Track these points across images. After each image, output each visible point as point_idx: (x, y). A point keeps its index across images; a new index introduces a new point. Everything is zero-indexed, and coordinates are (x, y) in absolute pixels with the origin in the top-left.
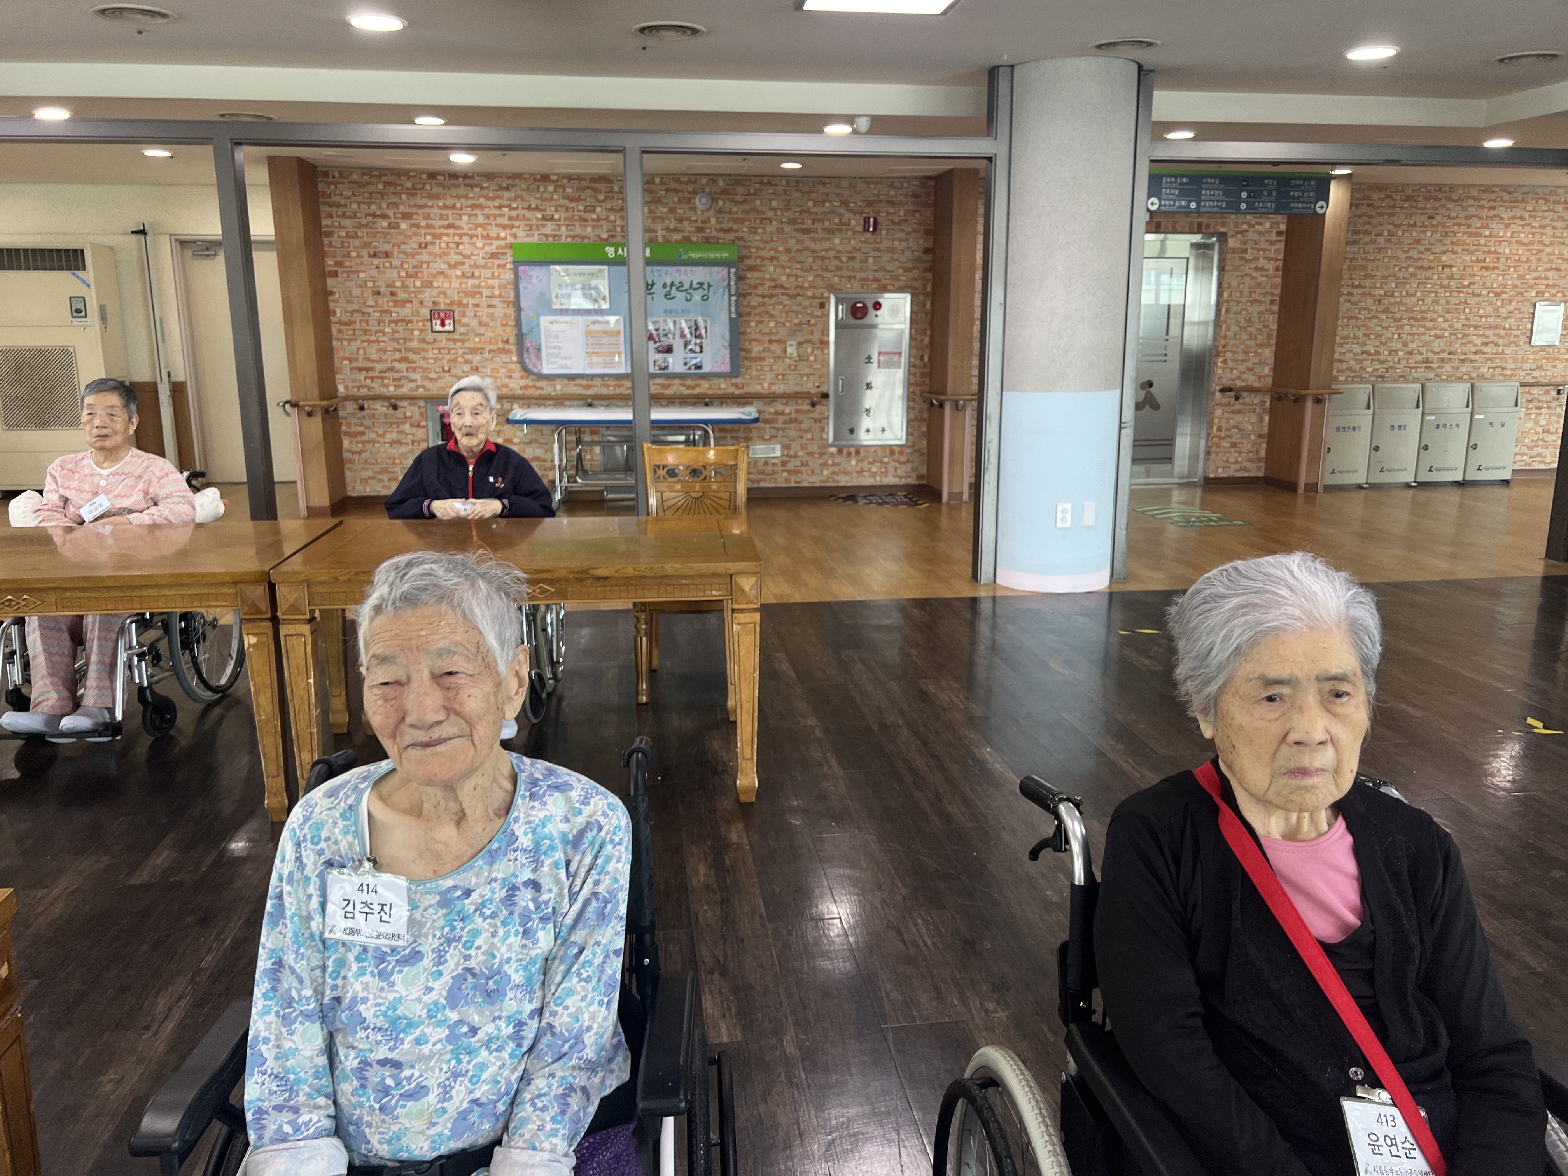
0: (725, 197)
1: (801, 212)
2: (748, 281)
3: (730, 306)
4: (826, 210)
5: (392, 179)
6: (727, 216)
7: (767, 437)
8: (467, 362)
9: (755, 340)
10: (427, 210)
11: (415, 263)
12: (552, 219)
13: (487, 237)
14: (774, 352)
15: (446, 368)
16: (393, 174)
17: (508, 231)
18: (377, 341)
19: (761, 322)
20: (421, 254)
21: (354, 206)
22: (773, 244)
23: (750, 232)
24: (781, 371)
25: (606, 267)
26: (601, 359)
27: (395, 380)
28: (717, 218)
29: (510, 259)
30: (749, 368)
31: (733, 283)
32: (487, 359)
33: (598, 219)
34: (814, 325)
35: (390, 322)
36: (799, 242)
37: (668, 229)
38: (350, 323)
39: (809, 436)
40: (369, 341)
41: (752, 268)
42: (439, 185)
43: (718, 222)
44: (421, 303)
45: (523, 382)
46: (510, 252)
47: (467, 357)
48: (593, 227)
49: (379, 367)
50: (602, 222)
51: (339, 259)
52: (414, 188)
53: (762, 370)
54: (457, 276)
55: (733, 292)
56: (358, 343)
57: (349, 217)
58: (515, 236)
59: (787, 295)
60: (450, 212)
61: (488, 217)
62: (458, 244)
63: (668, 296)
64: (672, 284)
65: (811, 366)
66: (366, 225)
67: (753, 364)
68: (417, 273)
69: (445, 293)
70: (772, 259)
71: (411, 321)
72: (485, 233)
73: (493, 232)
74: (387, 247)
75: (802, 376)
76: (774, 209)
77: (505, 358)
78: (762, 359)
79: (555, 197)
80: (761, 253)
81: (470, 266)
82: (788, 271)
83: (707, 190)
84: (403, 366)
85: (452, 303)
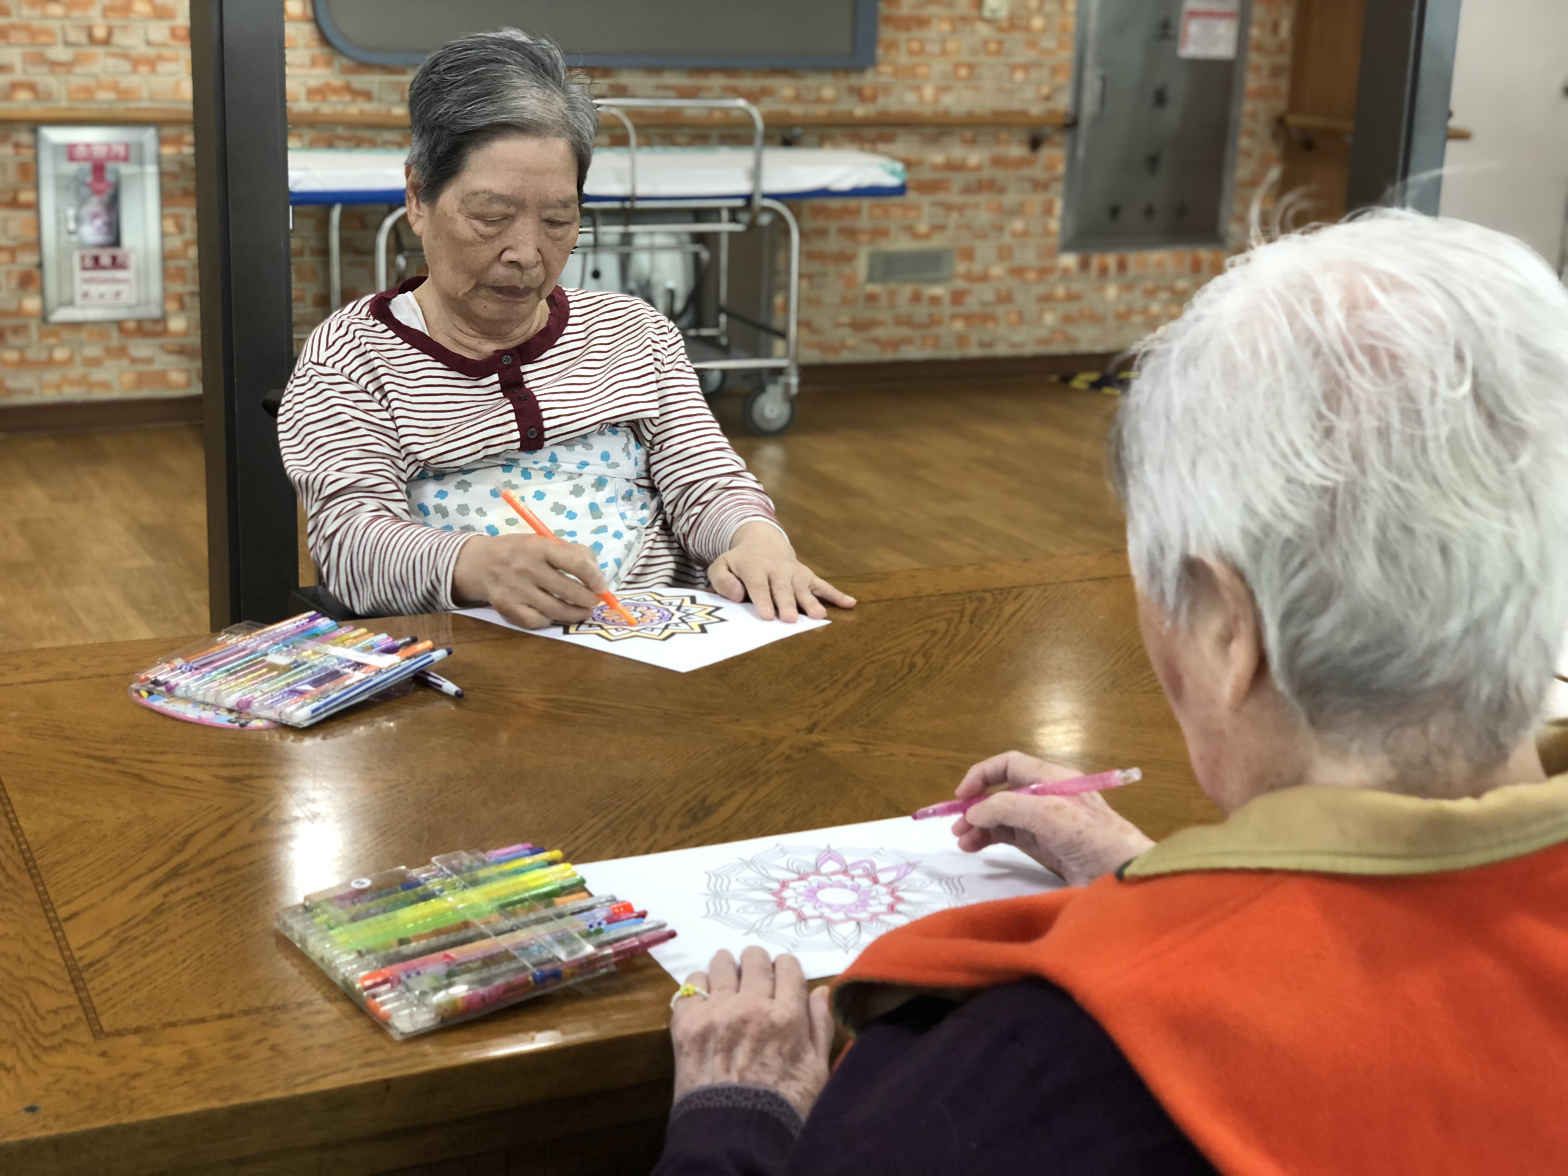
7: (923, 227)
24: (965, 58)
30: (892, 45)
39: (1018, 225)
53: (921, 52)
65: (1033, 44)
75: (1013, 68)
78: (922, 23)
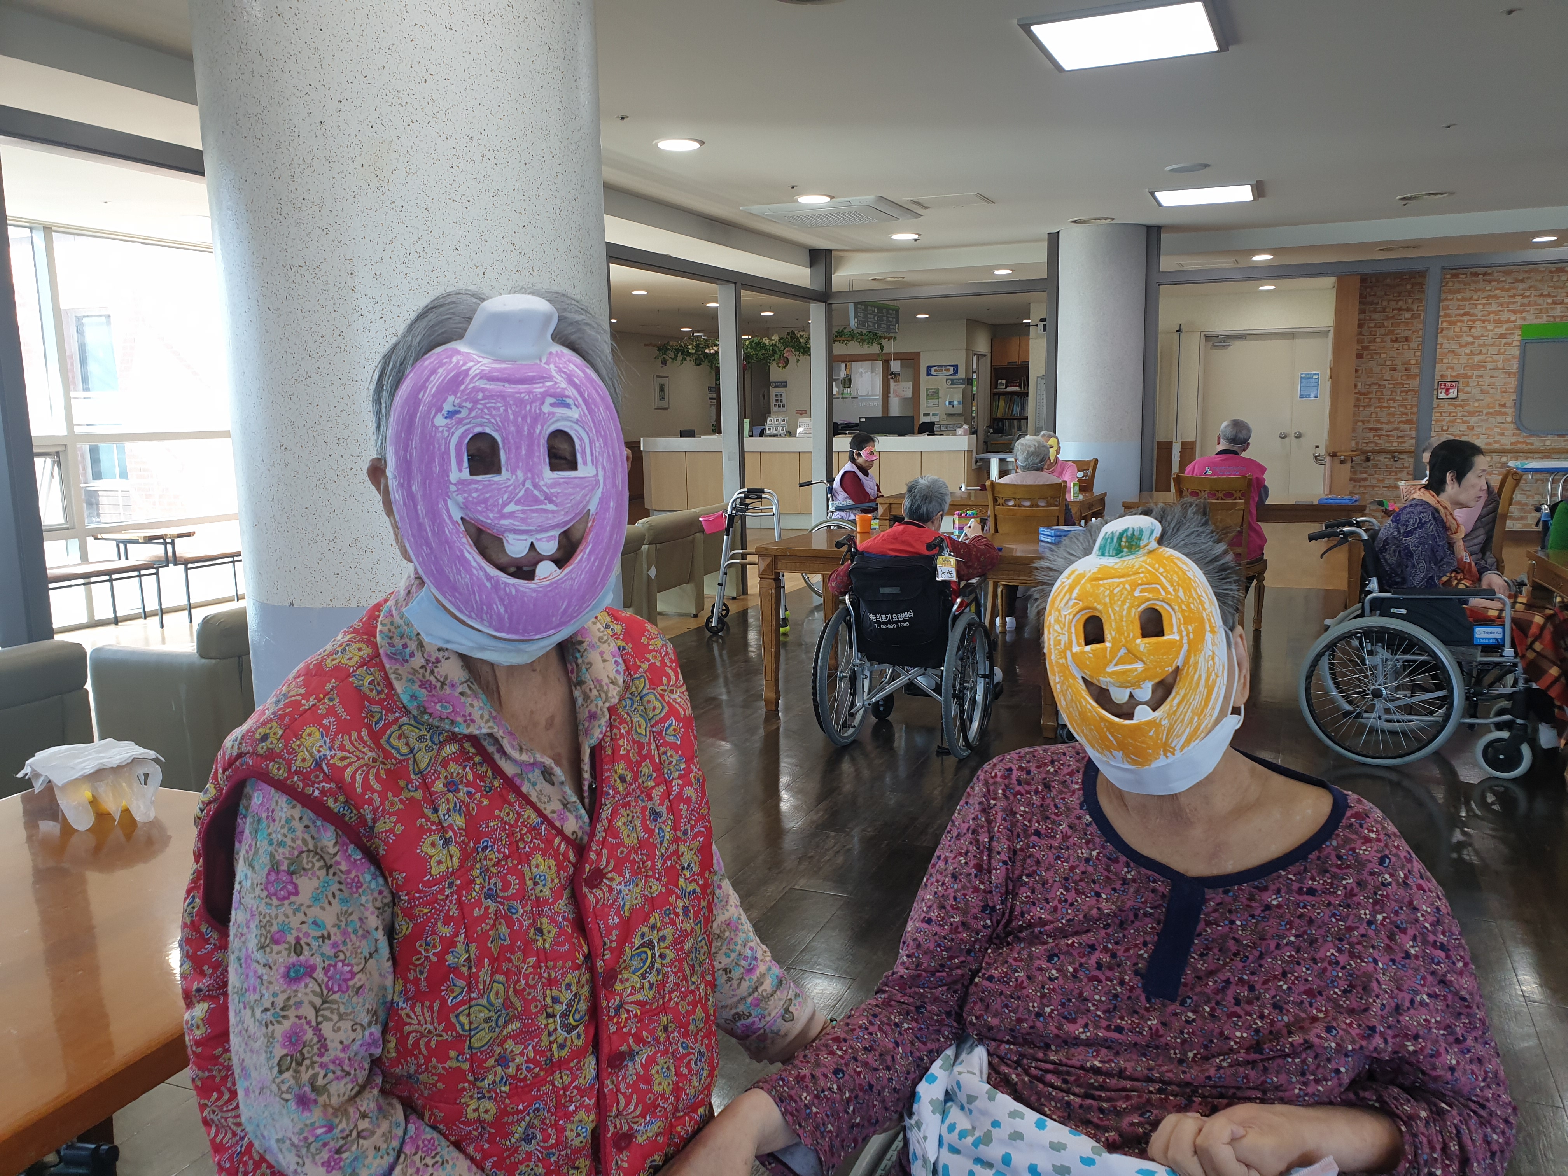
8: (1464, 422)
10: (1448, 303)
12: (1562, 303)
13: (1499, 321)
17: (1519, 316)
18: (1388, 407)
21: (1385, 303)
27: (1398, 437)
29: (1518, 338)
32: (1483, 420)
38: (1368, 393)
40: (1381, 407)
45: (1514, 439)
46: (1519, 332)
47: (1465, 418)
49: (1386, 427)
51: (1366, 344)
54: (1465, 354)
56: (1372, 409)
57: (1379, 312)
58: (1524, 319)
60: (1467, 303)
61: (1501, 305)
66: (1393, 317)
69: (1452, 368)
72: (1497, 318)
73: (1504, 316)
74: (1407, 333)
77: (1499, 419)
81: (1480, 345)
85: (1458, 375)
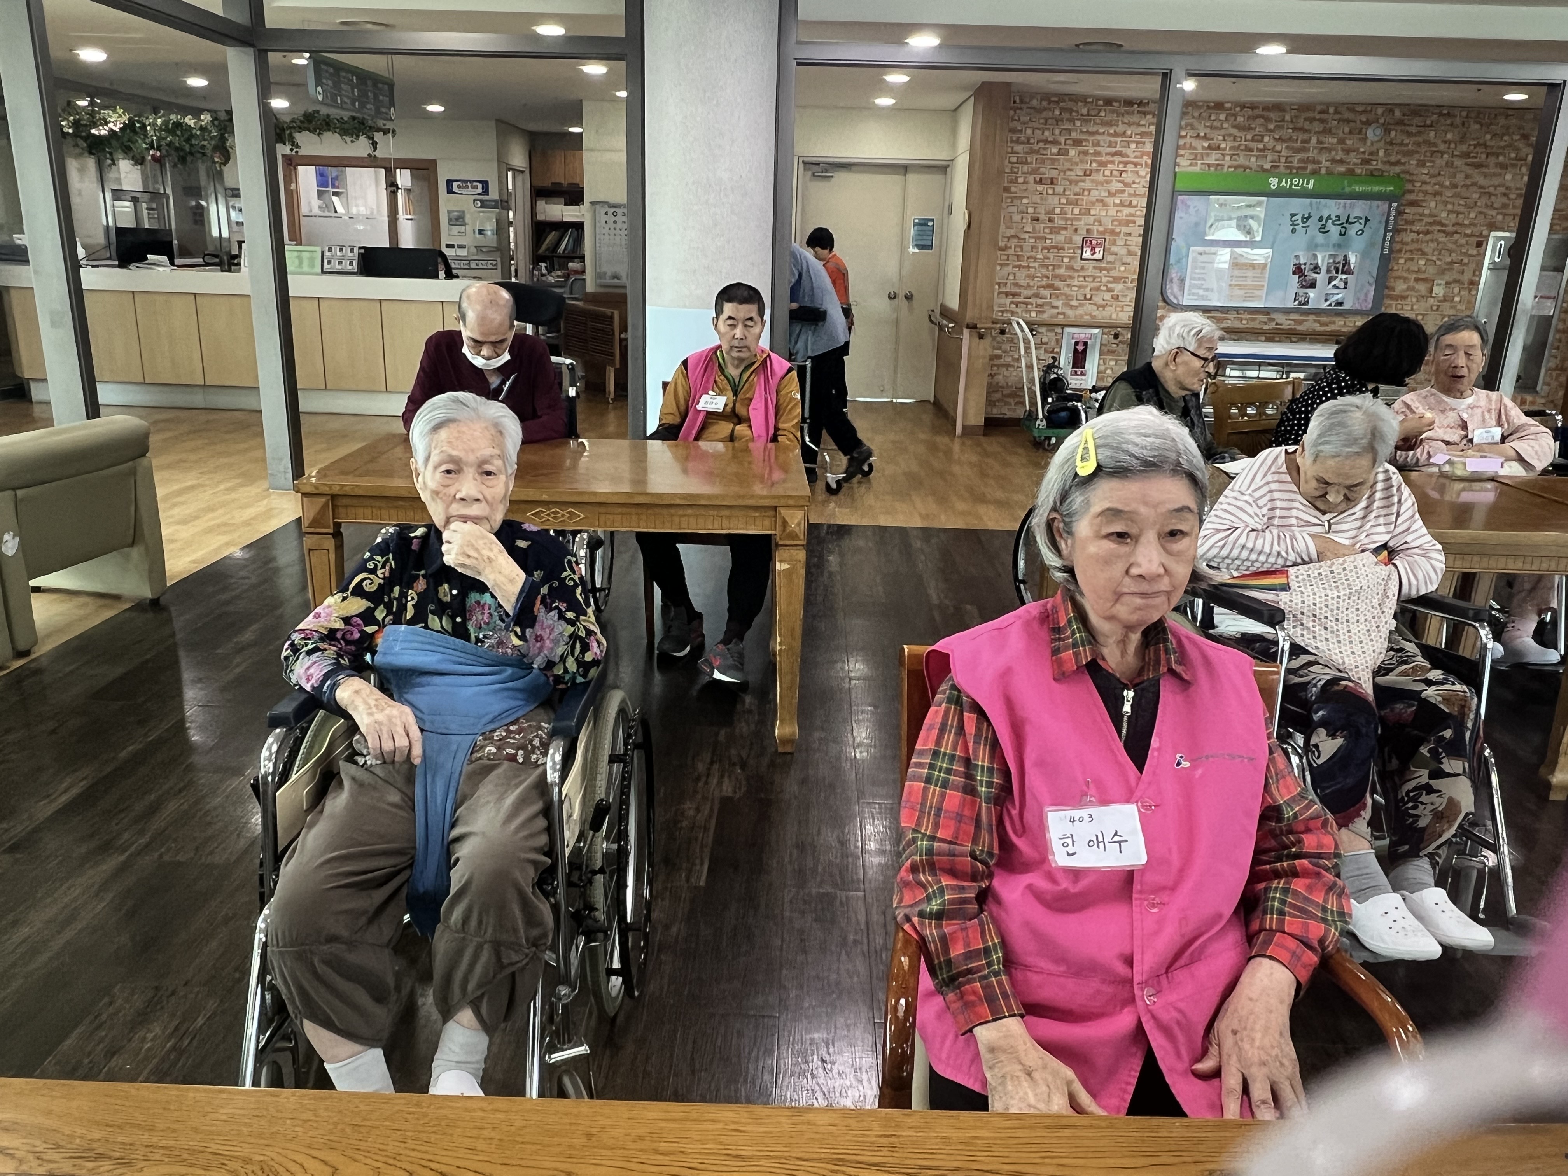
0: (1399, 128)
1: (1475, 146)
2: (1405, 216)
3: (1384, 240)
4: (1502, 144)
5: (1070, 105)
6: (1396, 148)
8: (1109, 290)
9: (1400, 278)
10: (1098, 137)
11: (1077, 189)
12: (1218, 148)
14: (1418, 291)
15: (1088, 296)
16: (1071, 100)
18: (1028, 267)
19: (1412, 259)
20: (1084, 181)
21: (1029, 131)
22: (1439, 178)
23: (1418, 165)
24: (1422, 311)
25: (1265, 199)
26: (1242, 292)
27: (1037, 306)
28: (1386, 150)
31: (1392, 218)
32: (1128, 288)
33: (1264, 149)
34: (1466, 264)
35: (1043, 248)
36: (1467, 177)
37: (1333, 161)
40: (1019, 267)
41: (1413, 203)
42: (1113, 112)
43: (1387, 154)
44: (1076, 230)
47: (1110, 285)
48: (1257, 157)
49: (1025, 292)
50: (1268, 153)
52: (1088, 115)
54: (1115, 205)
55: (1390, 227)
57: (1023, 143)
59: (1444, 232)
62: (1121, 172)
63: (1323, 230)
64: (1329, 217)
65: (1454, 307)
66: (1038, 152)
67: (1394, 303)
68: (1077, 200)
69: (1100, 222)
70: (1436, 194)
71: (1063, 249)
74: (1054, 173)
76: (1450, 142)
78: (1404, 298)
79: (1225, 125)
80: (1425, 187)
82: (1450, 207)
83: (1382, 121)
84: (1046, 293)
85: (1105, 231)
